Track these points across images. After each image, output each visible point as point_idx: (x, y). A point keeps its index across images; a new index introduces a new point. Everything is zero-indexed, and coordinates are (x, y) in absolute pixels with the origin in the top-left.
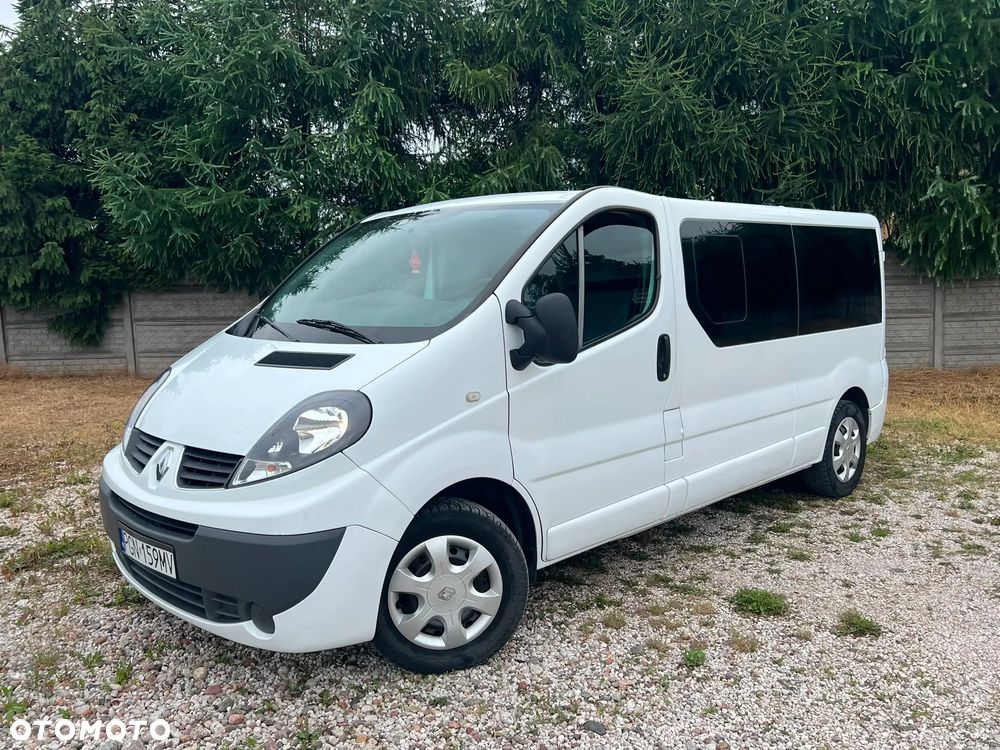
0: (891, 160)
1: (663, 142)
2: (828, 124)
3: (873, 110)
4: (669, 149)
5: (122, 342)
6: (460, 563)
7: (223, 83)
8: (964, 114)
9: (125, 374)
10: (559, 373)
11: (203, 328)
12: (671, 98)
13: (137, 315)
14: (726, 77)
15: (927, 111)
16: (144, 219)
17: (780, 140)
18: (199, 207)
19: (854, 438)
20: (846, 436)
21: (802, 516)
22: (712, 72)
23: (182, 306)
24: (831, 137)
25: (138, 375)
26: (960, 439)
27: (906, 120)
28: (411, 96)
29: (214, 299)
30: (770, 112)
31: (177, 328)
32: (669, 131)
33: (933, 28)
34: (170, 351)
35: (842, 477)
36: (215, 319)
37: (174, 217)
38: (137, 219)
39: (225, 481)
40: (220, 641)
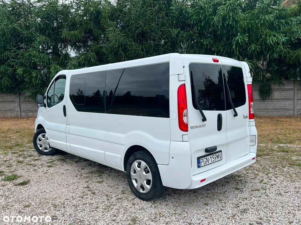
8: (204, 43)
32: (120, 49)
33: (195, 19)
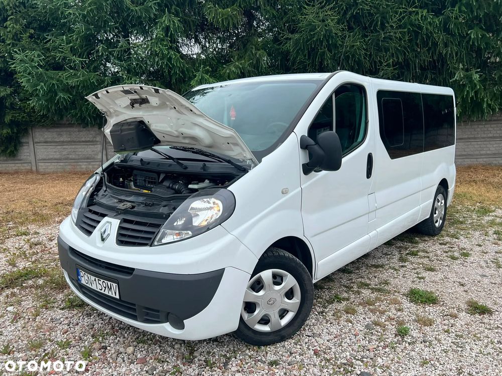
0: (434, 61)
1: (321, 49)
2: (404, 41)
3: (427, 35)
4: (324, 53)
5: (28, 154)
6: (279, 284)
7: (85, 13)
8: (472, 37)
9: (30, 172)
10: (325, 175)
11: (73, 147)
12: (326, 26)
13: (36, 140)
14: (353, 16)
15: (453, 35)
16: (42, 88)
17: (379, 49)
18: (72, 82)
19: (442, 205)
20: (439, 204)
21: (421, 246)
22: (345, 13)
23: (61, 135)
24: (405, 48)
25: (38, 172)
26: (480, 203)
27: (443, 39)
28: (186, 22)
29: (78, 131)
30: (375, 34)
31: (59, 147)
32: (325, 44)
34: (55, 159)
35: (437, 225)
36: (80, 142)
37: (58, 86)
38: (38, 88)
39: (149, 242)
40: (135, 330)
